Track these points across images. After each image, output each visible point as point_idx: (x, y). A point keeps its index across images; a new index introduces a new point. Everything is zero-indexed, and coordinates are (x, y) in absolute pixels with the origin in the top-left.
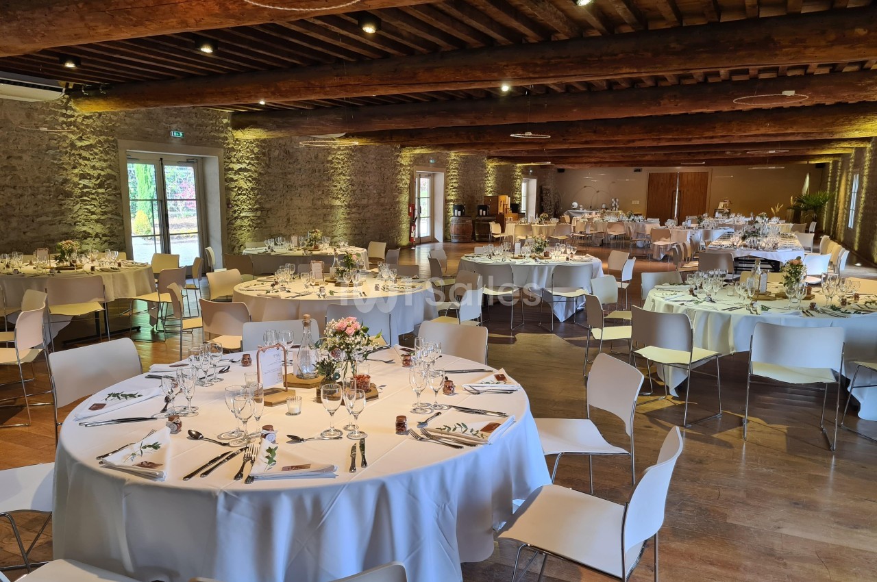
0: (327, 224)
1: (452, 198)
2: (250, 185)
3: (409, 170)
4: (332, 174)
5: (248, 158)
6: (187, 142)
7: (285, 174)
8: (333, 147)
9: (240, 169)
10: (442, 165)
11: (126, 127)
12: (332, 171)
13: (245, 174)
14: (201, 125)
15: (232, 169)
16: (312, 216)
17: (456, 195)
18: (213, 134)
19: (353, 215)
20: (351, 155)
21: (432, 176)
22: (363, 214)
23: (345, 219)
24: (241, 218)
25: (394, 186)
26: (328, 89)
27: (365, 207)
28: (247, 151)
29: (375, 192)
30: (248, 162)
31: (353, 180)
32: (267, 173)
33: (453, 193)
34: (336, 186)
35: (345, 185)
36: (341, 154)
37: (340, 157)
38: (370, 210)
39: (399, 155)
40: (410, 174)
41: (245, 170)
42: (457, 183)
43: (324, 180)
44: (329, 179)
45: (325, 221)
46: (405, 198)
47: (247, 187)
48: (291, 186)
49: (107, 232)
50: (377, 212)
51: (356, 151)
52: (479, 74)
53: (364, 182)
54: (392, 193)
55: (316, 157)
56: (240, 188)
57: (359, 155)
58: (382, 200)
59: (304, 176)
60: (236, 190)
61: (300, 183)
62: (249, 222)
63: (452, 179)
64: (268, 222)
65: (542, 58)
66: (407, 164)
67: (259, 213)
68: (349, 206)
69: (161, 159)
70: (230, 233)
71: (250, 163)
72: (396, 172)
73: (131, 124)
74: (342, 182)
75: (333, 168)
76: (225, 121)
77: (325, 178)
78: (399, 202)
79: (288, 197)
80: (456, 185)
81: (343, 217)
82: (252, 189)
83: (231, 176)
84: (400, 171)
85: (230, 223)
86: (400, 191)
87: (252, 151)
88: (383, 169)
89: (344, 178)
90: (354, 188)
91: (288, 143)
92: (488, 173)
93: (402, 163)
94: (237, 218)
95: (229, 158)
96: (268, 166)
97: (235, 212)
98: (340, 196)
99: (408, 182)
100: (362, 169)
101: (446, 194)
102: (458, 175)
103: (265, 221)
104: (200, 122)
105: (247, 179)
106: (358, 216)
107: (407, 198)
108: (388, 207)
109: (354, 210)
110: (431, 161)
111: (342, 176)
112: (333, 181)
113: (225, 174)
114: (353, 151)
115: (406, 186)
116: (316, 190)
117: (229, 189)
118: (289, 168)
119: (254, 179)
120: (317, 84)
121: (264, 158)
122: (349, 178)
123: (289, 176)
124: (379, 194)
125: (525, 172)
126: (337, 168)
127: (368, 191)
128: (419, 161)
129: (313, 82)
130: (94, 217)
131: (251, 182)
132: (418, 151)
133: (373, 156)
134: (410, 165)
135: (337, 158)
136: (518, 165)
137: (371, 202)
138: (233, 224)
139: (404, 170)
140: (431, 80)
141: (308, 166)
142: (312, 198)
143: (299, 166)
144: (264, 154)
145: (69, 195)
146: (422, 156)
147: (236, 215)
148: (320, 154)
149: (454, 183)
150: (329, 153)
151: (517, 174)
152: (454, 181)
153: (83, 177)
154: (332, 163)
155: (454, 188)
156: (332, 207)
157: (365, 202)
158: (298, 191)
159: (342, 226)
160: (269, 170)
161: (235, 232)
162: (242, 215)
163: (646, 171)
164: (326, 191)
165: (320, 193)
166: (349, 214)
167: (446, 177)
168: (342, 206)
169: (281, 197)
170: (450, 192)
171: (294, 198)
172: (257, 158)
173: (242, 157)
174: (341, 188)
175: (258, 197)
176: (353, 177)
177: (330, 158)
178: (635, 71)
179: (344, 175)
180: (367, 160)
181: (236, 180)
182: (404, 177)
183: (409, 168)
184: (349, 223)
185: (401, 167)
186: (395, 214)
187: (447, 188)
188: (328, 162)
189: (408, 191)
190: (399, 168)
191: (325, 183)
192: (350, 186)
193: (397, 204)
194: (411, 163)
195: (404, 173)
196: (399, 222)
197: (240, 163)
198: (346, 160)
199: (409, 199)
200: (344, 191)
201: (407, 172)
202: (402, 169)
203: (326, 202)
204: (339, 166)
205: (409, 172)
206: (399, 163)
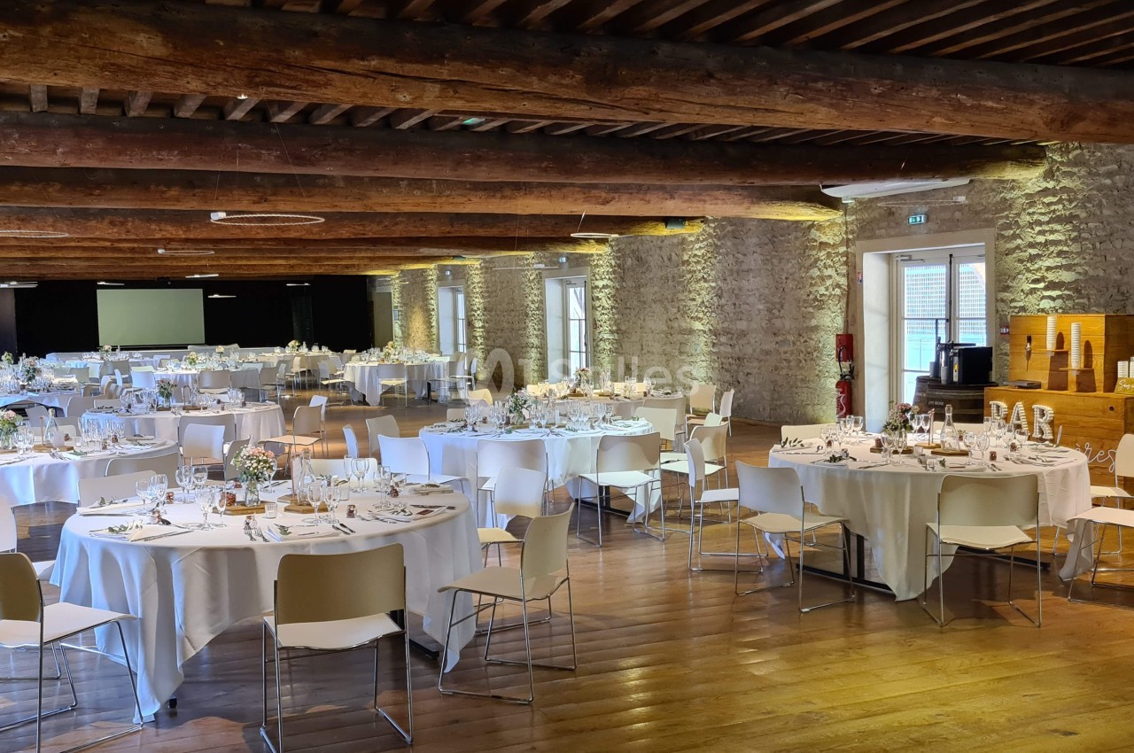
0: (683, 357)
2: (609, 302)
3: (844, 254)
4: (689, 283)
5: (608, 273)
8: (690, 239)
9: (604, 287)
12: (690, 276)
13: (606, 291)
15: (597, 287)
16: (665, 344)
19: (722, 348)
22: (737, 348)
23: (710, 353)
24: (604, 340)
27: (743, 334)
28: (608, 265)
29: (761, 307)
30: (607, 277)
31: (720, 288)
32: (623, 287)
34: (694, 300)
35: (707, 297)
36: (700, 248)
37: (699, 253)
38: (753, 341)
40: (846, 263)
43: (679, 292)
45: (681, 353)
46: (831, 320)
47: (607, 306)
49: (539, 344)
50: (767, 347)
51: (725, 236)
53: (740, 289)
56: (603, 308)
57: (729, 244)
58: (778, 323)
59: (656, 289)
60: (600, 309)
62: (610, 346)
63: (1032, 258)
64: (624, 347)
66: (838, 239)
67: (616, 336)
68: (715, 333)
70: (595, 356)
71: (609, 279)
72: (808, 263)
75: (690, 272)
78: (816, 328)
81: (706, 349)
82: (612, 308)
83: (597, 295)
84: (817, 260)
86: (820, 304)
89: (706, 285)
90: (723, 301)
91: (640, 248)
93: (824, 239)
94: (601, 340)
95: (594, 276)
96: (622, 279)
97: (600, 333)
98: (701, 315)
99: (843, 281)
105: (607, 297)
106: (729, 349)
108: (791, 338)
109: (723, 339)
111: (703, 283)
112: (690, 292)
115: (837, 292)
116: (669, 307)
117: (594, 308)
119: (612, 296)
122: (713, 284)
123: (642, 290)
124: (770, 311)
126: (695, 272)
127: (747, 307)
130: (535, 332)
131: (609, 298)
133: (754, 240)
134: (846, 242)
135: (695, 255)
139: (829, 255)
141: (659, 273)
142: (665, 317)
143: (651, 275)
144: (619, 266)
145: (527, 315)
147: (600, 337)
148: (674, 254)
150: (684, 250)
153: (533, 302)
154: (690, 263)
155: (1052, 286)
156: (691, 331)
157: (742, 325)
158: (652, 309)
159: (704, 364)
160: (624, 284)
161: (600, 355)
162: (604, 336)
164: (681, 307)
165: (675, 310)
166: (714, 345)
168: (705, 332)
169: (634, 316)
171: (647, 317)
172: (614, 272)
173: (604, 272)
174: (703, 302)
175: (616, 316)
176: (720, 283)
177: (686, 258)
179: (706, 281)
181: (601, 299)
182: (829, 272)
183: (842, 249)
184: (714, 361)
185: (820, 250)
186: (809, 353)
187: (1006, 288)
188: (684, 263)
189: (843, 303)
190: (814, 252)
191: (681, 296)
192: (715, 299)
193: (812, 331)
194: (850, 237)
195: (829, 262)
196: (817, 372)
197: (602, 279)
198: (709, 255)
199: (847, 322)
200: (706, 307)
201: (836, 259)
202: (822, 254)
203: (684, 325)
204: (699, 268)
205: (845, 259)
206: (816, 241)
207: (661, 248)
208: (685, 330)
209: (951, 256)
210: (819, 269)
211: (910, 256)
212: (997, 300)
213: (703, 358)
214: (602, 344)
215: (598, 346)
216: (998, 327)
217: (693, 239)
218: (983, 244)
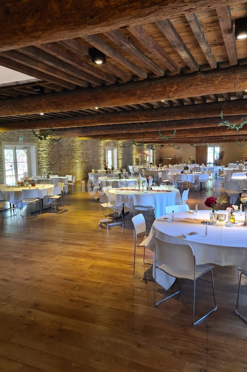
1: (120, 158)
2: (46, 156)
3: (104, 148)
4: (75, 151)
5: (45, 146)
6: (24, 141)
7: (59, 151)
9: (43, 150)
10: (115, 145)
11: (4, 137)
12: (75, 149)
13: (45, 152)
14: (29, 135)
15: (40, 150)
16: (68, 166)
17: (121, 157)
18: (33, 138)
20: (82, 143)
21: (112, 150)
22: (87, 165)
23: (81, 167)
24: (43, 168)
25: (98, 154)
26: (80, 124)
27: (87, 162)
28: (45, 144)
29: (91, 156)
30: (45, 147)
31: (83, 153)
32: (52, 151)
33: (120, 156)
34: (77, 155)
35: (80, 154)
36: (78, 143)
37: (78, 144)
39: (99, 143)
41: (45, 150)
42: (122, 152)
44: (74, 153)
45: (73, 168)
46: (102, 159)
47: (45, 157)
48: (61, 155)
52: (131, 119)
53: (87, 153)
54: (97, 157)
55: (70, 145)
56: (43, 157)
57: (85, 143)
58: (94, 159)
59: (65, 152)
60: (41, 158)
61: (64, 154)
62: (46, 169)
64: (53, 169)
65: (151, 114)
67: (49, 166)
68: (82, 162)
69: (15, 148)
71: (46, 148)
72: (99, 149)
73: (6, 136)
74: (79, 153)
75: (75, 148)
76: (37, 133)
77: (73, 152)
78: (100, 160)
79: (60, 160)
80: (121, 153)
81: (80, 166)
82: (47, 157)
83: (40, 153)
85: (39, 170)
86: (100, 156)
87: (47, 143)
88: (94, 148)
89: (80, 152)
90: (83, 155)
92: (133, 148)
93: (101, 145)
95: (39, 146)
96: (53, 149)
97: (41, 166)
98: (78, 159)
99: (103, 152)
100: (86, 148)
101: (118, 156)
102: (122, 149)
103: (52, 169)
104: (29, 134)
105: (45, 154)
106: (85, 166)
107: (103, 159)
108: (96, 162)
109: (84, 164)
110: (112, 144)
112: (76, 153)
113: (38, 152)
114: (83, 142)
115: (103, 154)
116: (69, 157)
117: (39, 158)
118: (60, 149)
119: (48, 154)
120: (76, 122)
121: (51, 146)
122: (81, 152)
123: (60, 152)
124: (93, 157)
125: (148, 147)
126: (77, 148)
127: (89, 157)
128: (107, 144)
129: (75, 122)
131: (47, 155)
132: (107, 141)
133: (90, 143)
134: (104, 146)
135: (77, 145)
136: (145, 144)
137: (90, 160)
138: (40, 170)
139: (102, 148)
140: (115, 121)
141: (67, 148)
142: (68, 159)
143: (63, 148)
144: (51, 144)
146: (108, 142)
147: (41, 167)
148: (71, 143)
149: (121, 152)
150: (74, 143)
151: (145, 147)
152: (121, 151)
154: (75, 146)
155: (121, 154)
156: (75, 163)
157: (87, 160)
158: (63, 157)
159: (79, 170)
160: (53, 150)
161: (41, 173)
162: (44, 167)
163: (195, 145)
164: (73, 157)
165: (71, 158)
166: (82, 165)
167: (118, 150)
168: (79, 162)
169: (57, 159)
170: (119, 156)
171: (62, 160)
172: (49, 146)
173: (43, 146)
174: (79, 156)
175: (49, 160)
176: (83, 151)
177: (75, 145)
178: (181, 118)
180: (88, 145)
181: (42, 154)
182: (102, 151)
184: (82, 169)
186: (99, 164)
187: (118, 154)
188: (74, 146)
191: (73, 154)
192: (82, 155)
197: (43, 148)
203: (73, 161)
207: (67, 141)
217: (76, 141)
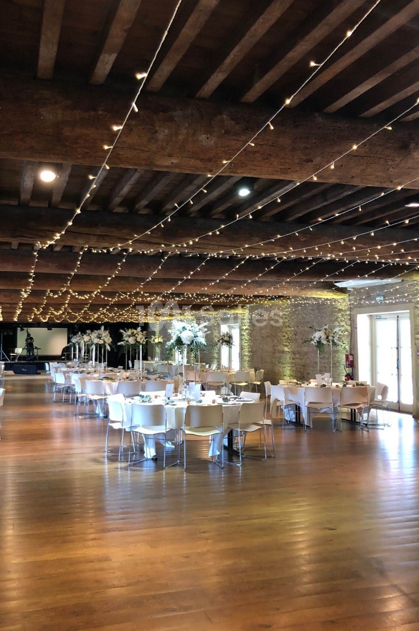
0: (280, 365)
2: (248, 337)
3: (348, 315)
4: (283, 327)
7: (261, 330)
9: (246, 329)
13: (247, 331)
15: (243, 329)
16: (272, 358)
19: (297, 360)
20: (294, 310)
22: (303, 360)
23: (292, 363)
27: (306, 353)
30: (247, 324)
31: (296, 331)
32: (254, 330)
34: (284, 336)
35: (290, 335)
36: (287, 311)
37: (287, 314)
38: (310, 357)
40: (350, 319)
43: (278, 332)
45: (279, 362)
48: (264, 337)
50: (316, 360)
51: (298, 306)
53: (304, 331)
56: (246, 340)
57: (300, 309)
59: (268, 331)
61: (267, 335)
62: (248, 358)
64: (254, 359)
66: (346, 308)
67: (251, 354)
68: (294, 353)
70: (242, 363)
72: (333, 319)
74: (289, 333)
77: (278, 330)
78: (338, 352)
79: (262, 345)
81: (290, 361)
82: (249, 340)
83: (243, 333)
84: (338, 318)
87: (249, 319)
88: (320, 318)
89: (290, 329)
90: (297, 337)
93: (340, 307)
94: (244, 355)
95: (242, 324)
97: (244, 352)
98: (287, 344)
99: (349, 328)
100: (302, 321)
106: (300, 361)
108: (327, 356)
109: (297, 356)
111: (288, 329)
112: (283, 332)
115: (346, 333)
116: (274, 340)
117: (243, 340)
119: (250, 334)
122: (293, 329)
126: (285, 323)
131: (248, 335)
133: (311, 307)
135: (285, 315)
139: (342, 315)
142: (272, 345)
145: (213, 343)
154: (283, 318)
156: (283, 352)
157: (306, 349)
159: (289, 368)
164: (279, 340)
165: (276, 341)
166: (293, 359)
168: (289, 352)
172: (250, 322)
174: (288, 338)
175: (251, 344)
176: (296, 328)
179: (290, 327)
181: (244, 335)
182: (343, 323)
183: (348, 313)
184: (293, 366)
185: (339, 313)
186: (334, 363)
189: (349, 339)
190: (336, 314)
191: (279, 334)
192: (294, 336)
193: (336, 353)
194: (352, 306)
195: (343, 319)
196: (338, 373)
197: (245, 326)
198: (291, 315)
199: (351, 349)
200: (290, 340)
201: (346, 317)
202: (340, 315)
203: (280, 349)
204: (287, 321)
205: (349, 317)
206: (337, 308)
208: (281, 351)
209: (398, 316)
210: (338, 322)
211: (380, 316)
212: (415, 339)
213: (289, 365)
214: (245, 357)
215: (243, 358)
216: (416, 352)
217: (284, 306)
218: (408, 311)
